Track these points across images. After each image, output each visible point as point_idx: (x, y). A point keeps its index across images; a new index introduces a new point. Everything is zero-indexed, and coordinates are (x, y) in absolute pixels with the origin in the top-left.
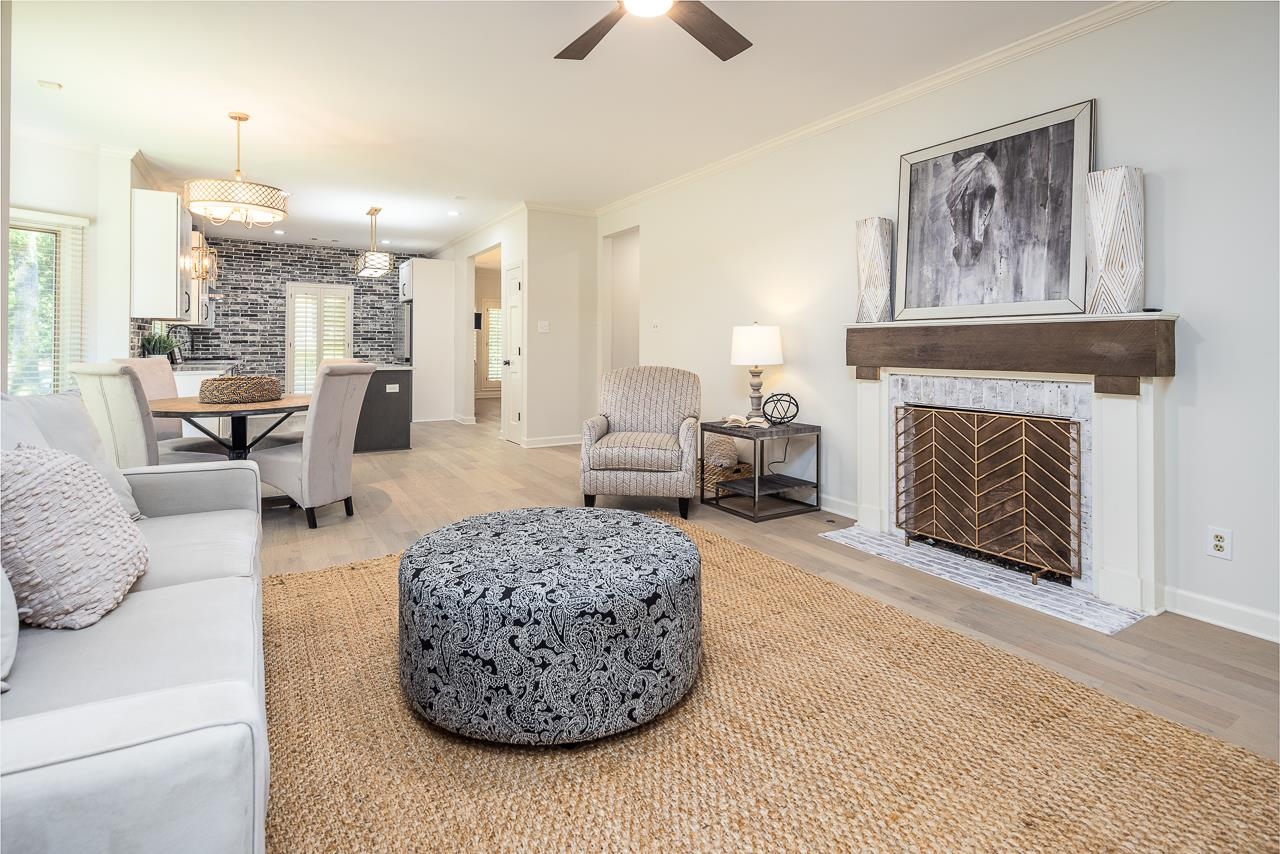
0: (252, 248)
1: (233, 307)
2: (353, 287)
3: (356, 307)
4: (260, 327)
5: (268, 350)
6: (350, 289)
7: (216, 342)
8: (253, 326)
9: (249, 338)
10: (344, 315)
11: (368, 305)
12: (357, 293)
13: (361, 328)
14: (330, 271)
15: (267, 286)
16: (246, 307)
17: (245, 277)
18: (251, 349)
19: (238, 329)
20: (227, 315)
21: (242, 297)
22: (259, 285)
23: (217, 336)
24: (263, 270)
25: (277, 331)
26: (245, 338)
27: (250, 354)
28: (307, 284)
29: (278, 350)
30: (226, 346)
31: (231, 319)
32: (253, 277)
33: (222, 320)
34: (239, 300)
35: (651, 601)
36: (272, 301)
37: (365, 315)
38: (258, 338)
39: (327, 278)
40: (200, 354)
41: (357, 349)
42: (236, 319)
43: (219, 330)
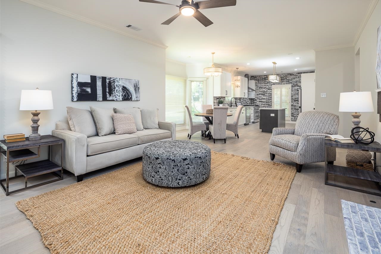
0: (264, 77)
1: (260, 93)
2: (291, 85)
3: (292, 91)
4: (266, 98)
5: (267, 104)
6: (290, 85)
7: (256, 101)
8: (264, 98)
9: (263, 100)
10: (288, 93)
11: (296, 90)
12: (292, 86)
13: (294, 97)
14: (284, 81)
15: (267, 87)
16: (262, 93)
17: (262, 85)
18: (263, 103)
19: (261, 98)
20: (258, 95)
21: (261, 90)
22: (265, 87)
23: (256, 100)
24: (266, 83)
25: (270, 99)
26: (262, 101)
27: (263, 104)
28: (278, 85)
29: (270, 104)
30: (258, 103)
31: (259, 96)
32: (264, 85)
33: (257, 96)
34: (261, 91)
35: (157, 158)
36: (268, 90)
37: (295, 93)
38: (265, 101)
39: (283, 83)
40: (252, 105)
41: (292, 104)
42: (260, 96)
43: (256, 99)
